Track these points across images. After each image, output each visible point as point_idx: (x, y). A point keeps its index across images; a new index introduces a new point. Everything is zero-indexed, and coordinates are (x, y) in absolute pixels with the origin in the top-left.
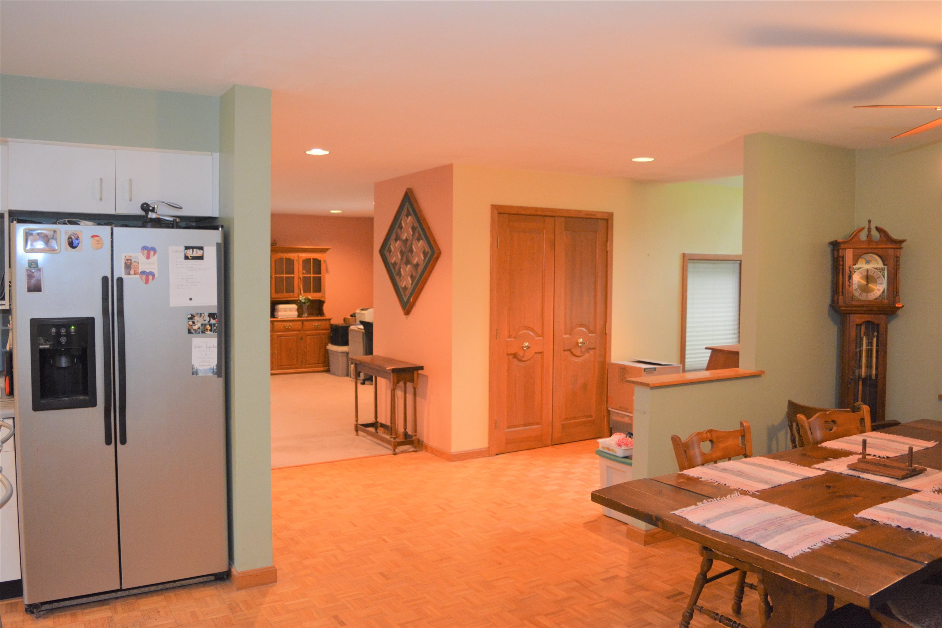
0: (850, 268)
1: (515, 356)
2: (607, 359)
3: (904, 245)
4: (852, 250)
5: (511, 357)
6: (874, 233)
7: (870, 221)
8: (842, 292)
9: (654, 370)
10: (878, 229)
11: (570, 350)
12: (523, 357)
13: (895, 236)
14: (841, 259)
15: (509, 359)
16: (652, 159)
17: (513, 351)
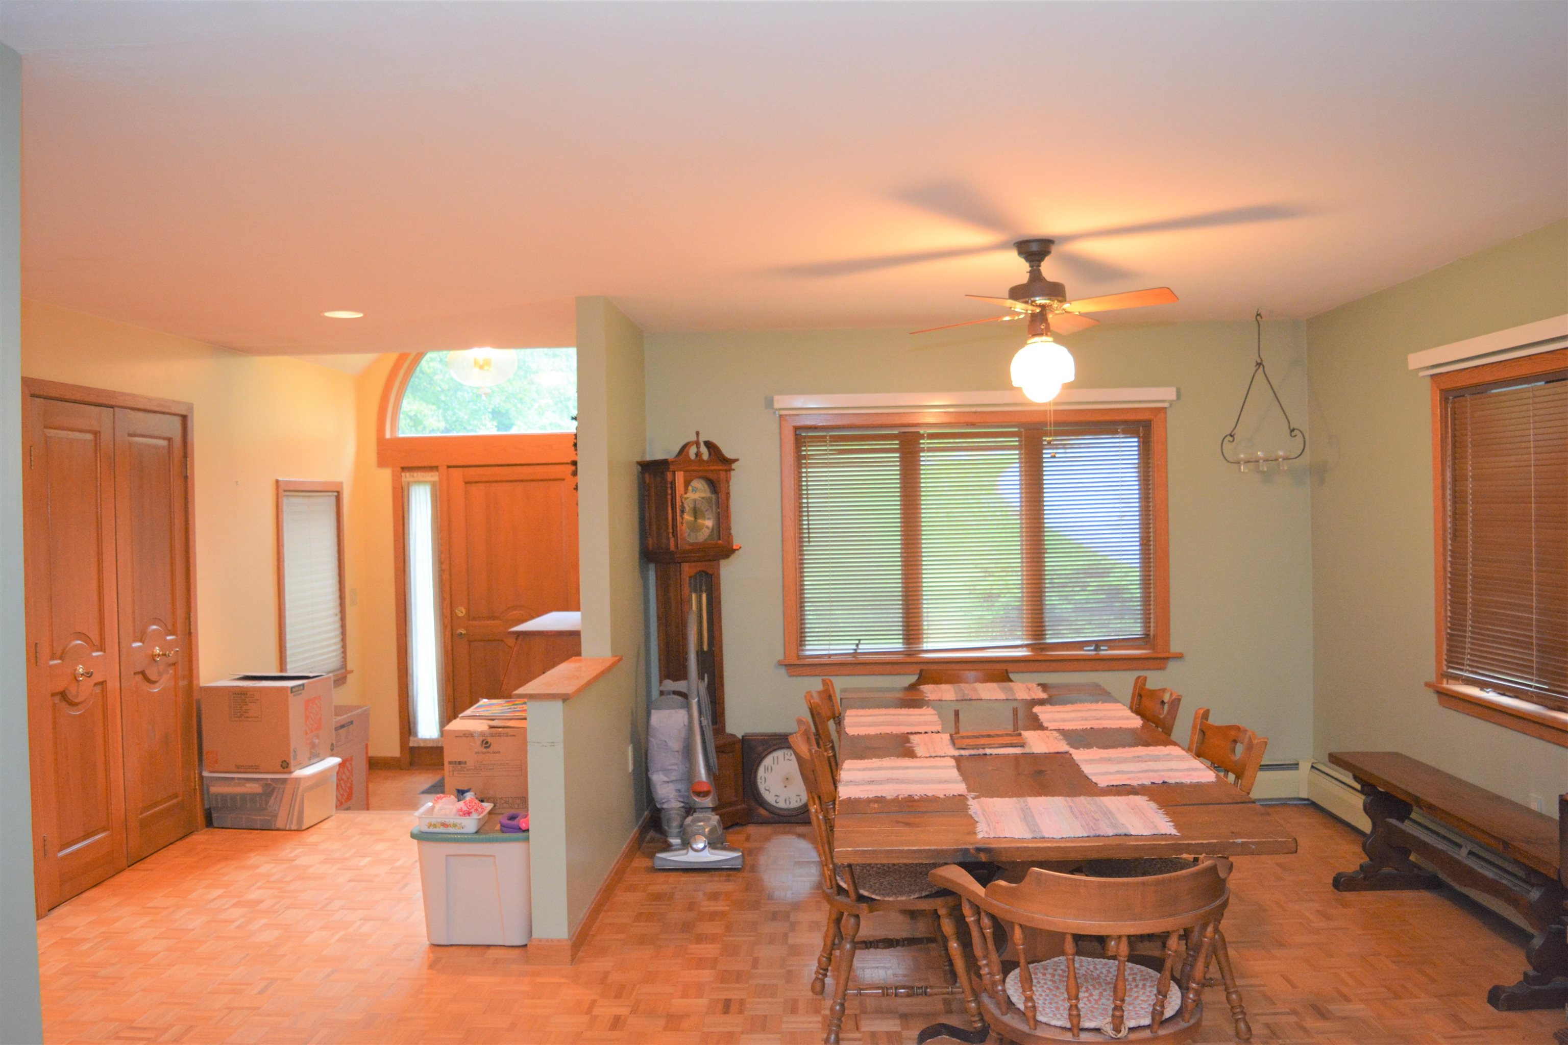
0: (681, 497)
1: (63, 695)
2: (195, 682)
3: (734, 466)
4: (682, 472)
5: (57, 699)
6: (704, 450)
7: (698, 434)
8: (673, 533)
9: (302, 688)
10: (708, 444)
11: (143, 673)
12: (77, 696)
13: (728, 453)
14: (669, 486)
15: (55, 704)
16: (360, 315)
17: (60, 688)
